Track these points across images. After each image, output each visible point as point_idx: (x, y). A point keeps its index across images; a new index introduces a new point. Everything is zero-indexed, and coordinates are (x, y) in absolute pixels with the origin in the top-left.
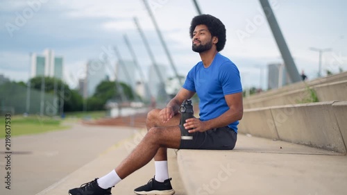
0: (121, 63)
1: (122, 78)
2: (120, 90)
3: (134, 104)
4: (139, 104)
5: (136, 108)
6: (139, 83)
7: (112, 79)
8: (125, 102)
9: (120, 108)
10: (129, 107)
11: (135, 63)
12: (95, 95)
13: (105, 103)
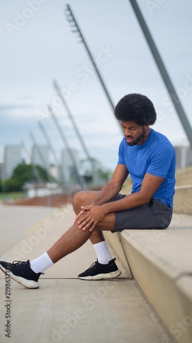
0: (36, 148)
1: (38, 161)
2: (36, 173)
3: (49, 185)
4: (54, 185)
5: (51, 189)
6: (52, 166)
7: (28, 162)
8: (41, 184)
9: (36, 188)
10: (45, 187)
11: (49, 147)
12: (13, 178)
13: (22, 184)
